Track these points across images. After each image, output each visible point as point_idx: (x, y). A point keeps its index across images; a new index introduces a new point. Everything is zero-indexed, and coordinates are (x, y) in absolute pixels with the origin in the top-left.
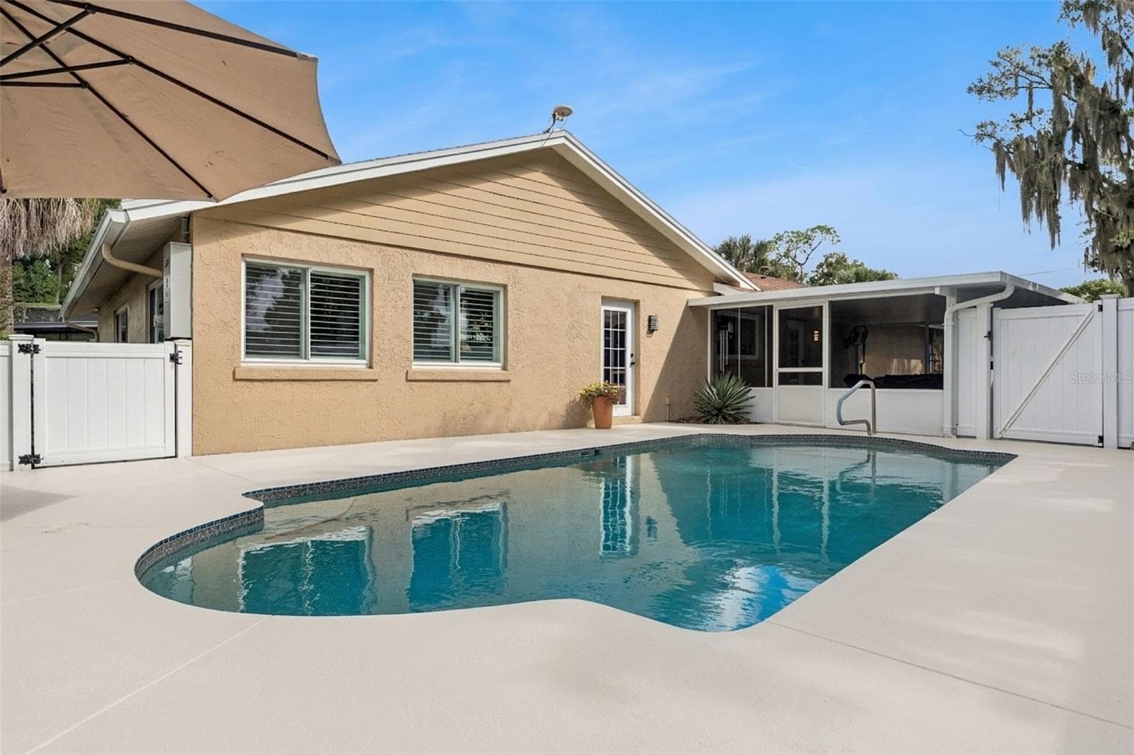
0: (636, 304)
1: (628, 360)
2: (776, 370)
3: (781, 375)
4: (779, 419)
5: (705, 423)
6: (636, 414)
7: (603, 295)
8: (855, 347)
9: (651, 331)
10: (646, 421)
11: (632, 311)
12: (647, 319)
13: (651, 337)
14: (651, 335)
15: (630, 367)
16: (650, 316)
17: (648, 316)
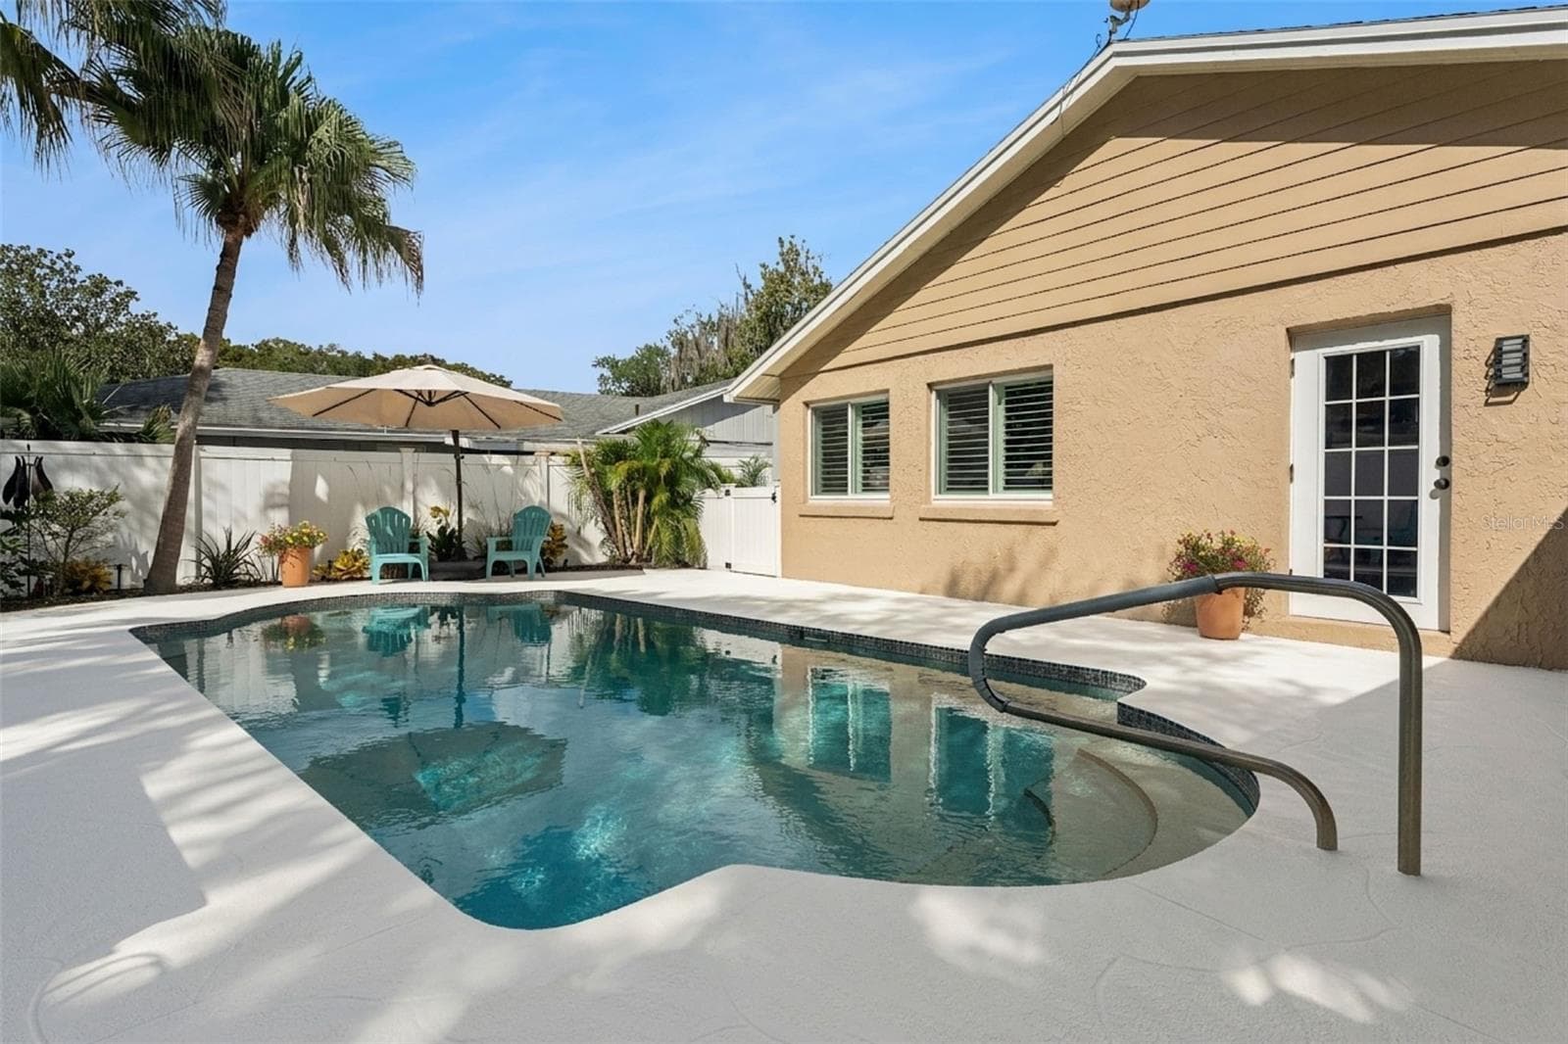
0: (1438, 317)
1: (1428, 474)
7: (1291, 325)
9: (1503, 386)
11: (1437, 339)
12: (1485, 351)
13: (1510, 402)
14: (1511, 398)
15: (1433, 496)
16: (1500, 341)
17: (1494, 340)
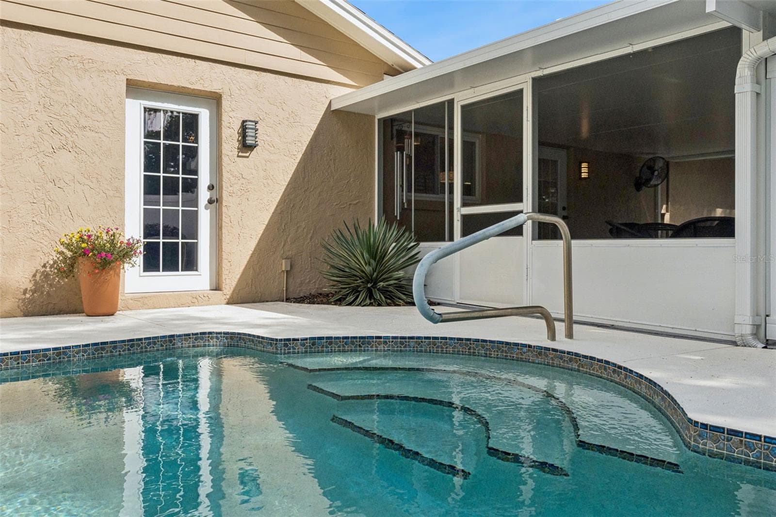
0: (214, 100)
1: (204, 195)
2: (460, 211)
3: (466, 218)
4: (461, 298)
5: (335, 304)
6: (217, 288)
7: (130, 77)
8: (652, 189)
9: (246, 147)
10: (233, 301)
11: (210, 113)
12: (237, 126)
13: (247, 157)
14: (247, 154)
15: (206, 208)
16: (244, 122)
17: (241, 121)
